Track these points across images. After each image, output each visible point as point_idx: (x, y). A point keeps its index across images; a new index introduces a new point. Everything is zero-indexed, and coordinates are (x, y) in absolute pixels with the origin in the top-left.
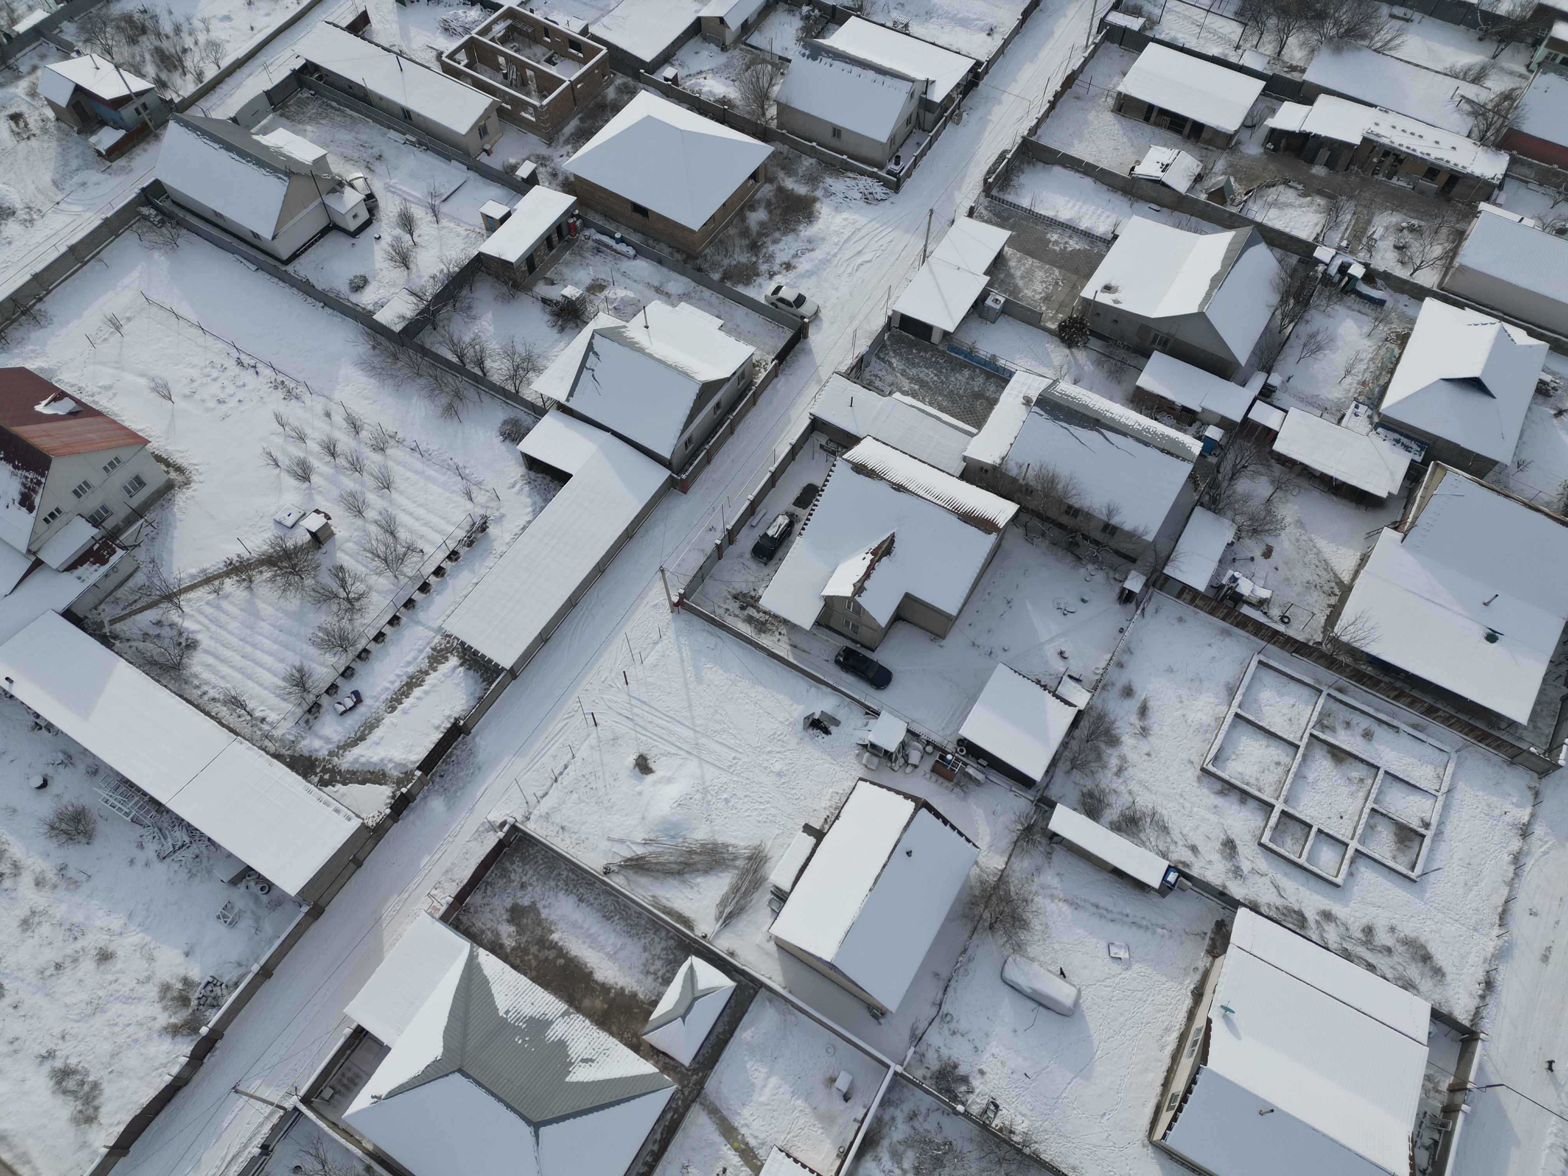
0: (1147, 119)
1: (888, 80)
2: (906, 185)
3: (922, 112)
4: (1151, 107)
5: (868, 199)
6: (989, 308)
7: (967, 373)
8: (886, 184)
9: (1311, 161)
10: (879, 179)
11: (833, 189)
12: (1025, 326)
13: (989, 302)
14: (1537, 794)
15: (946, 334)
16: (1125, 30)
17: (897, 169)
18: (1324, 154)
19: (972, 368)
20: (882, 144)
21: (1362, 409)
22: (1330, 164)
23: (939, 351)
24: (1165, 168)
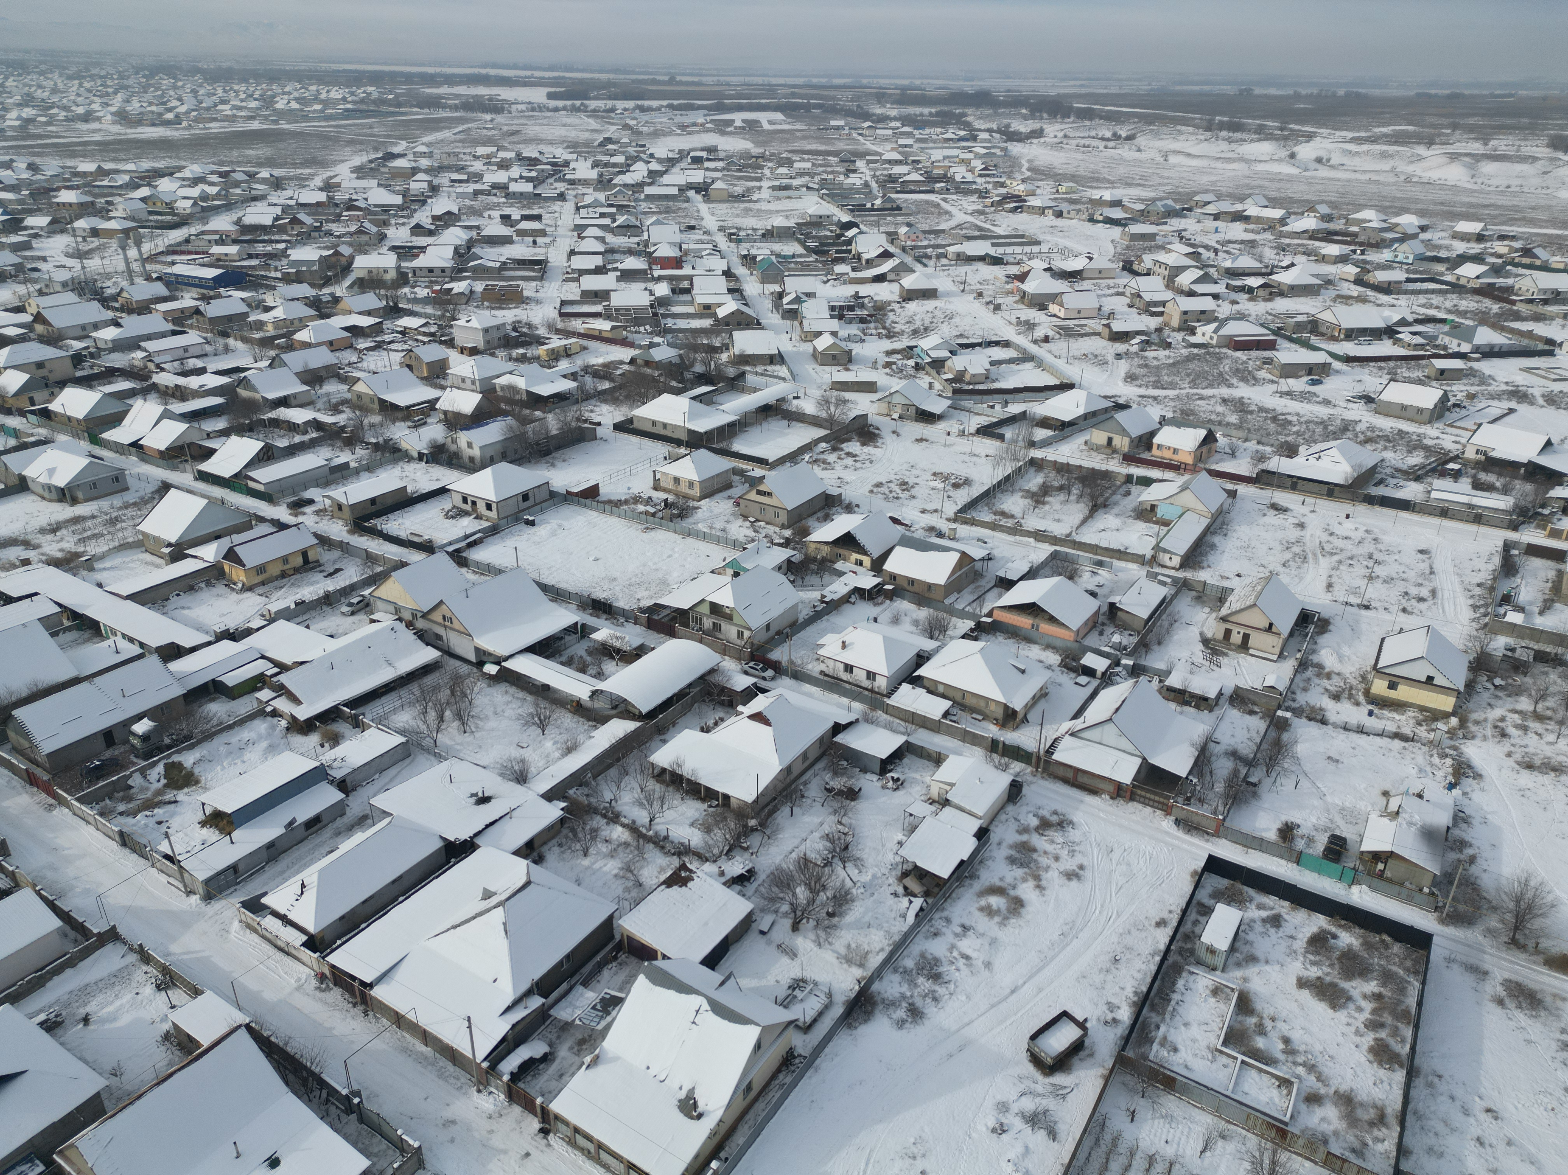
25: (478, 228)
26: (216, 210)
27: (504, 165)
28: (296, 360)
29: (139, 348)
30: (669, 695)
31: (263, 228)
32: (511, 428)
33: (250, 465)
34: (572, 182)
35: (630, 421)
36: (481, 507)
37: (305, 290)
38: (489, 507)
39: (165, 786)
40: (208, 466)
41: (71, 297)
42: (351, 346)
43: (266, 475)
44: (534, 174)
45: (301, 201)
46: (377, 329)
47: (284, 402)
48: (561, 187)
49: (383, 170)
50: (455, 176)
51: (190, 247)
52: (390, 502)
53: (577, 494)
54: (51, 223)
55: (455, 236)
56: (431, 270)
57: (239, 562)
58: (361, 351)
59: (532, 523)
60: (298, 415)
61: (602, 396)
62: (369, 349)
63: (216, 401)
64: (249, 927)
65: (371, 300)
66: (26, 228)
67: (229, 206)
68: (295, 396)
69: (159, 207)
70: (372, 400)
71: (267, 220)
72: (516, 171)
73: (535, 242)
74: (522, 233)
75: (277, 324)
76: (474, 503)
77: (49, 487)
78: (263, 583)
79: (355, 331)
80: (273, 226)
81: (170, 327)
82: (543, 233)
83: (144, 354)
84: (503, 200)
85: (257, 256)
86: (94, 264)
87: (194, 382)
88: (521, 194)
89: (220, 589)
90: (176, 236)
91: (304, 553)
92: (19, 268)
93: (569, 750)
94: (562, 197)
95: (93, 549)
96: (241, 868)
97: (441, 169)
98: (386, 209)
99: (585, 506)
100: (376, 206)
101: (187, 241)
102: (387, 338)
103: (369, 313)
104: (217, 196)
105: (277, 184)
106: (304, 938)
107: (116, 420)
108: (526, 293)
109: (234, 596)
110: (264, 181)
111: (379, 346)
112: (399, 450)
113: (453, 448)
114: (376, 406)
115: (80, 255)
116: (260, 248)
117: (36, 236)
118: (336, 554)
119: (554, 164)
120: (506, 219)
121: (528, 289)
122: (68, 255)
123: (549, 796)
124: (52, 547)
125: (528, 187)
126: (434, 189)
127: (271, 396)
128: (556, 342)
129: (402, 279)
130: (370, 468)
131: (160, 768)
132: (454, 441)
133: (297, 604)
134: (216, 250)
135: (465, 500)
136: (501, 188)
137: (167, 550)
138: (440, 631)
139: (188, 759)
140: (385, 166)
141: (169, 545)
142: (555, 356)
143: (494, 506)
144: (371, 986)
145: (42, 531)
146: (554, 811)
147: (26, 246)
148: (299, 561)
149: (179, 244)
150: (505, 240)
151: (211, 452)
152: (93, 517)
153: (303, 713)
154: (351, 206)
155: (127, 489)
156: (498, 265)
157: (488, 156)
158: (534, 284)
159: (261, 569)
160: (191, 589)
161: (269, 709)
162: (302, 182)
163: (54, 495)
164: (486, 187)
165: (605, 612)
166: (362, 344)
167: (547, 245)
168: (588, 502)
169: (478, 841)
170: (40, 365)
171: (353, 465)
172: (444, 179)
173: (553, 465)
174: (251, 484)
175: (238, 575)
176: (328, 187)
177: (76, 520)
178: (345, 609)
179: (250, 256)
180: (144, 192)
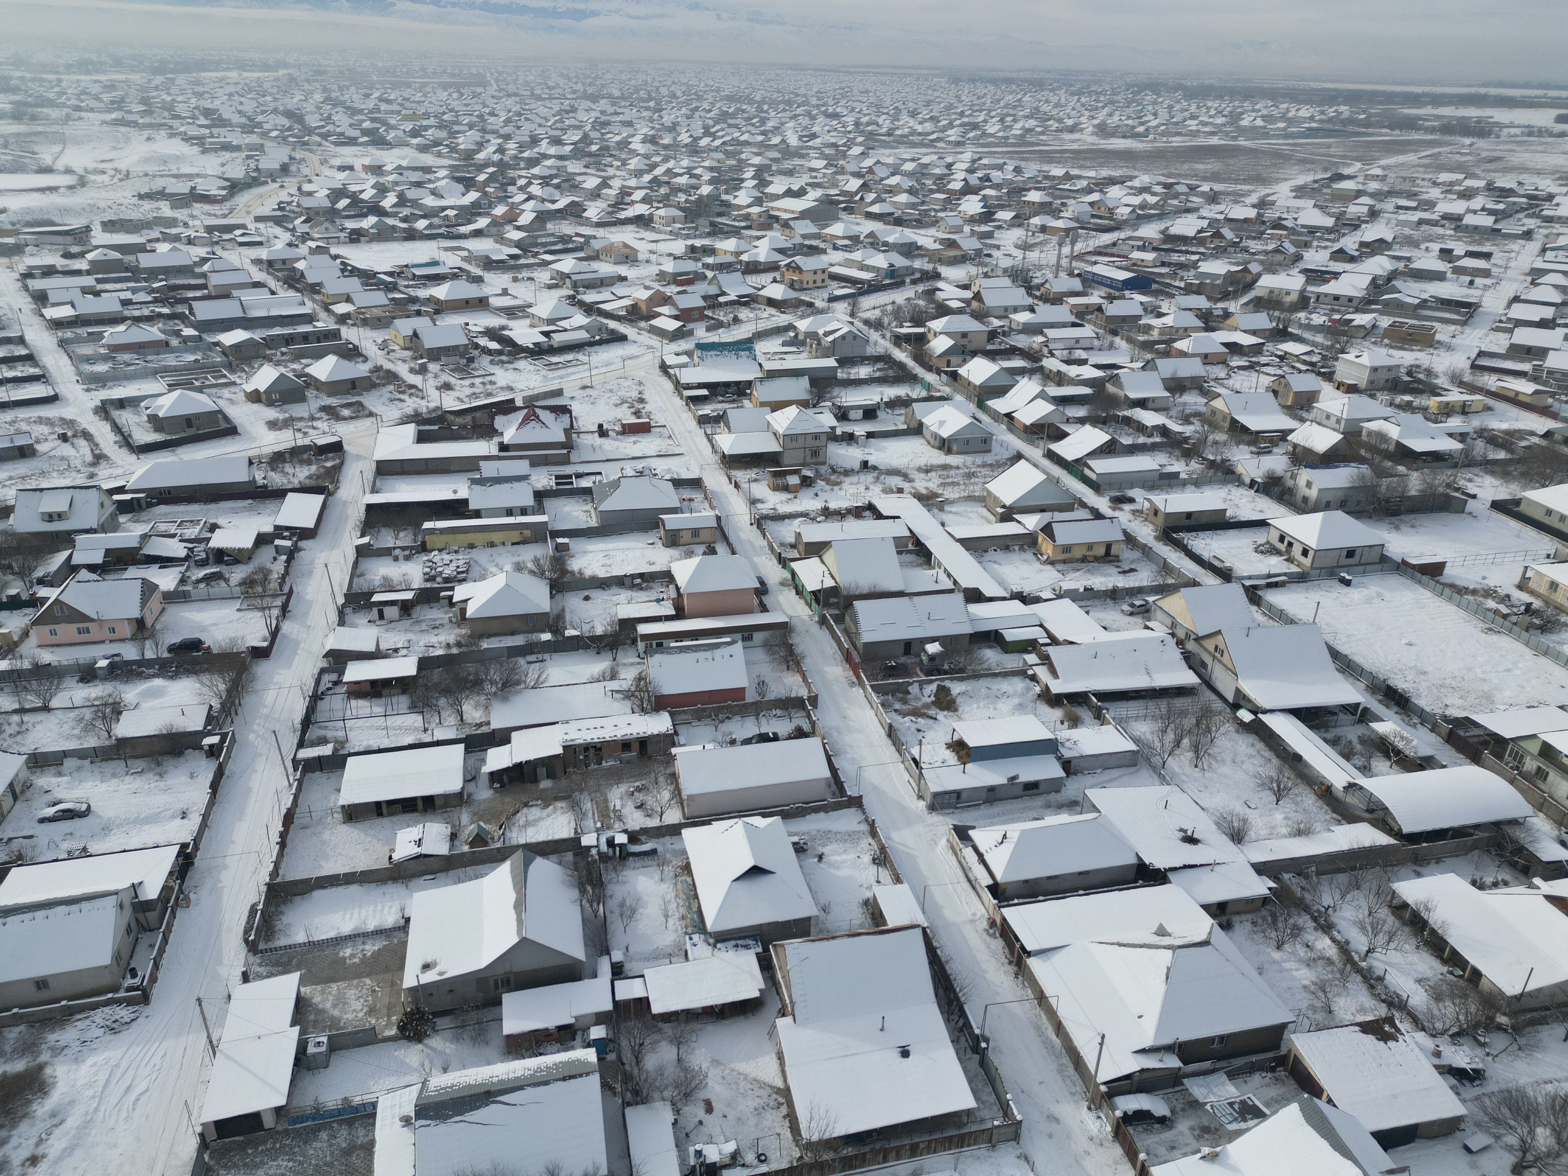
0: (380, 814)
1: (85, 905)
2: (156, 991)
3: (141, 917)
4: (378, 804)
5: (113, 1029)
6: (314, 1055)
7: (324, 1135)
8: (130, 1002)
9: (536, 780)
10: (118, 1002)
11: (62, 1043)
12: (362, 1049)
13: (311, 1050)
14: (1026, 1159)
15: (278, 1110)
16: (320, 758)
17: (137, 981)
18: (542, 771)
19: (327, 1126)
20: (106, 967)
21: (696, 937)
22: (550, 776)
23: (279, 1133)
24: (419, 843)
25: (1409, 259)
26: (1148, 218)
27: (1467, 195)
28: (1168, 367)
29: (1042, 333)
30: (1445, 825)
31: (1184, 239)
32: (1363, 477)
33: (1093, 454)
34: (1549, 220)
35: (1517, 502)
36: (1297, 551)
37: (1201, 302)
38: (1305, 553)
39: (933, 703)
40: (1058, 448)
41: (1006, 282)
42: (1224, 362)
43: (1102, 466)
44: (1501, 206)
45: (1230, 216)
46: (1257, 349)
47: (1142, 403)
48: (1531, 223)
49: (1325, 191)
50: (1403, 202)
51: (1114, 250)
52: (1204, 520)
53: (1414, 567)
54: (1014, 218)
55: (1380, 265)
56: (1337, 298)
57: (1052, 537)
58: (1232, 368)
59: (1347, 583)
60: (1150, 418)
61: (1489, 466)
62: (1240, 368)
63: (1086, 391)
64: (952, 848)
65: (1262, 320)
66: (994, 220)
67: (1161, 217)
68: (1154, 399)
69: (1103, 212)
70: (1225, 418)
71: (1191, 232)
72: (1477, 203)
73: (1471, 283)
74: (1459, 271)
75: (1163, 330)
76: (1290, 544)
77: (936, 436)
78: (1064, 562)
79: (1234, 348)
80: (1194, 238)
81: (1073, 319)
82: (1486, 273)
83: (1043, 339)
84: (1452, 232)
85: (1169, 265)
86: (1033, 256)
87: (1073, 371)
88: (1476, 228)
89: (1029, 555)
90: (1107, 238)
91: (1109, 546)
92: (978, 252)
93: (1300, 833)
94: (1528, 235)
95: (950, 493)
96: (964, 796)
97: (1391, 193)
98: (1312, 230)
99: (1420, 582)
100: (1303, 226)
101: (1114, 244)
102: (1263, 360)
103: (1254, 333)
104: (1154, 206)
105: (1213, 198)
106: (991, 882)
107: (1001, 391)
108: (1438, 337)
109: (1037, 565)
110: (1203, 194)
111: (1251, 367)
112: (1233, 473)
113: (1290, 483)
114: (1227, 425)
115: (1025, 247)
116: (1175, 257)
117: (999, 227)
118: (1137, 554)
119: (1531, 197)
120: (1446, 254)
121: (1443, 332)
122: (1017, 246)
123: (1261, 869)
124: (922, 484)
125: (1487, 221)
126: (1374, 214)
127: (1133, 395)
128: (1455, 396)
129: (1303, 302)
130: (1197, 483)
131: (933, 687)
132: (1294, 477)
133: (1086, 589)
134: (1136, 255)
135: (1282, 539)
136: (1454, 219)
137: (1000, 510)
138: (1208, 660)
139: (956, 688)
140: (1329, 187)
141: (1004, 506)
142: (1448, 411)
143: (1311, 554)
144: (1029, 954)
145: (919, 469)
146: (1261, 887)
147: (989, 235)
148: (1102, 551)
149: (1107, 246)
150: (1439, 276)
151: (1065, 435)
152: (958, 468)
153: (1057, 687)
154: (1277, 224)
155: (989, 451)
156: (1417, 301)
157: (1452, 184)
158: (1453, 328)
159: (1067, 549)
160: (1007, 548)
161: (1030, 672)
162: (1237, 198)
163: (937, 444)
164: (1435, 217)
165: (1398, 704)
166: (1236, 362)
167: (1486, 288)
168: (1425, 579)
169: (1171, 876)
170: (964, 335)
171: (1183, 476)
172: (1389, 205)
173: (1397, 528)
174: (1087, 472)
175: (1047, 547)
176: (1262, 204)
177: (945, 467)
178: (1126, 608)
179: (1163, 264)
180: (1095, 197)
